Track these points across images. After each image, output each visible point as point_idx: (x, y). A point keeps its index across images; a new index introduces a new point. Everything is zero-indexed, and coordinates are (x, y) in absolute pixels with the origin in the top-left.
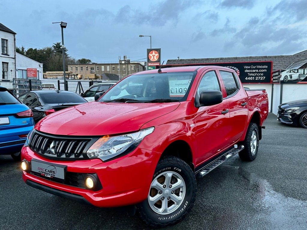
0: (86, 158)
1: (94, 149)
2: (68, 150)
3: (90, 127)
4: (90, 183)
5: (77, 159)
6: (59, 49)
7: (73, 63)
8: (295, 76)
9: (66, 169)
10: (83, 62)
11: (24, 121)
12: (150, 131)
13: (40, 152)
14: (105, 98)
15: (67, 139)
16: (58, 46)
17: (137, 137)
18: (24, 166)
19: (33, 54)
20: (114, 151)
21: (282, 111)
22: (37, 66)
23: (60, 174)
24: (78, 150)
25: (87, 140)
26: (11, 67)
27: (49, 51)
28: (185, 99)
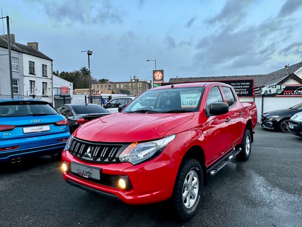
0: (118, 162)
1: (124, 155)
2: (103, 154)
3: (121, 135)
4: (122, 183)
5: (110, 162)
6: (86, 72)
7: (95, 82)
8: (274, 91)
9: (101, 171)
10: (103, 81)
11: (61, 129)
12: (172, 138)
13: (79, 155)
14: (127, 109)
15: (101, 146)
16: (84, 70)
17: (162, 143)
18: (64, 167)
19: (65, 76)
20: (142, 156)
21: (264, 119)
22: (68, 85)
23: (97, 176)
24: (111, 155)
25: (119, 146)
26: (49, 86)
27: (77, 73)
28: (197, 109)
